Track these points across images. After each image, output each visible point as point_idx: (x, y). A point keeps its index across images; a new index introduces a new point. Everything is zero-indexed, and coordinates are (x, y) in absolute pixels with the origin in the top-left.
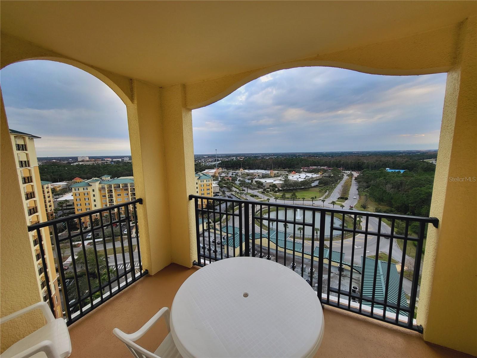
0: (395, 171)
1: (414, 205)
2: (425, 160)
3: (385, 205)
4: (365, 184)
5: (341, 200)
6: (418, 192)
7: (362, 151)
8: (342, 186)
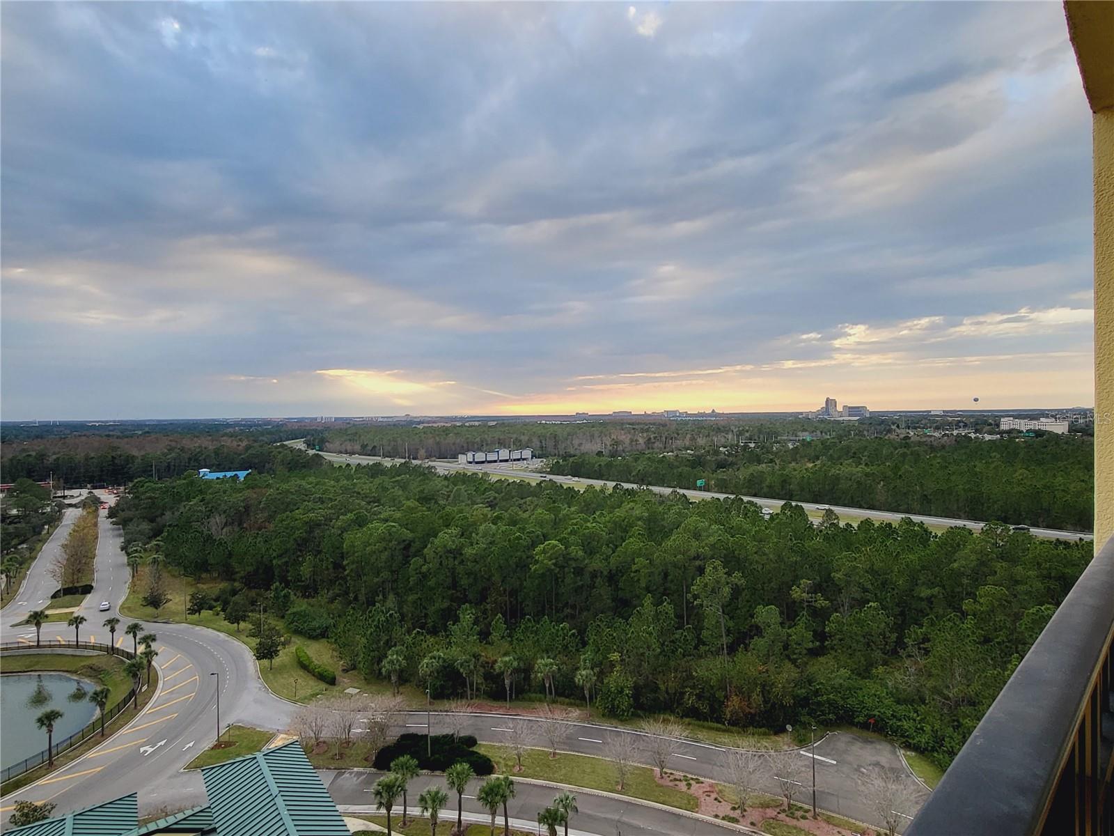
0: (226, 476)
1: (284, 560)
2: (284, 443)
3: (215, 579)
4: (145, 526)
6: (289, 524)
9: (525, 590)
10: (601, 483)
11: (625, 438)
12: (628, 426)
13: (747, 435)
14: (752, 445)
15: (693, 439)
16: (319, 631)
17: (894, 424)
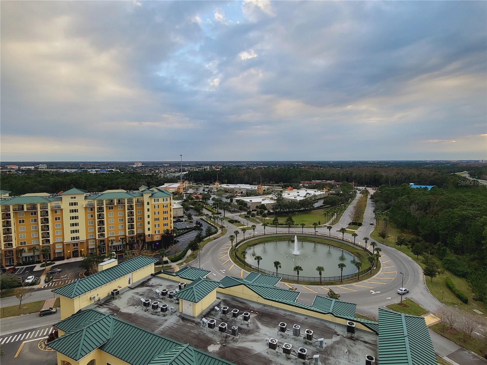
0: (421, 187)
1: (445, 232)
2: (456, 174)
3: (410, 233)
4: (383, 204)
5: (354, 226)
6: (450, 215)
7: (379, 161)
8: (355, 207)
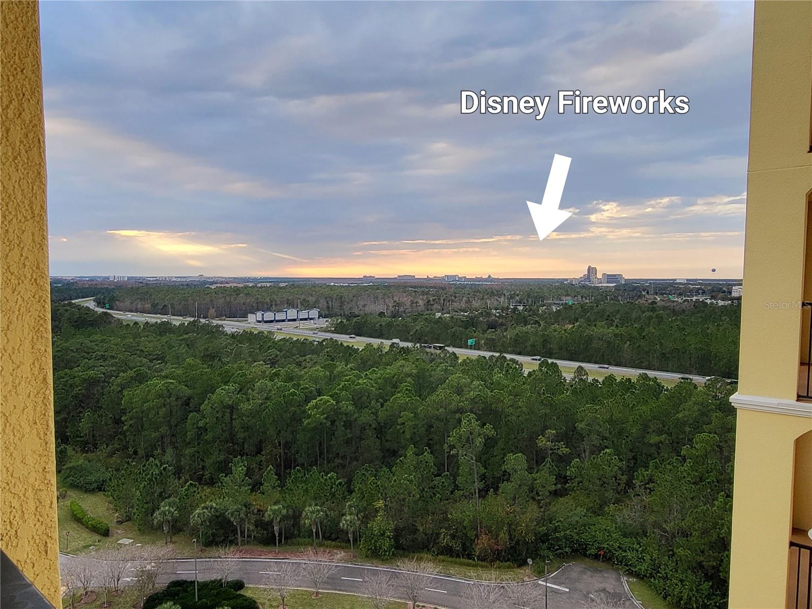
9: (298, 443)
10: (378, 341)
11: (406, 300)
12: (410, 289)
13: (517, 298)
14: (520, 308)
15: (468, 302)
16: (95, 485)
17: (644, 291)
